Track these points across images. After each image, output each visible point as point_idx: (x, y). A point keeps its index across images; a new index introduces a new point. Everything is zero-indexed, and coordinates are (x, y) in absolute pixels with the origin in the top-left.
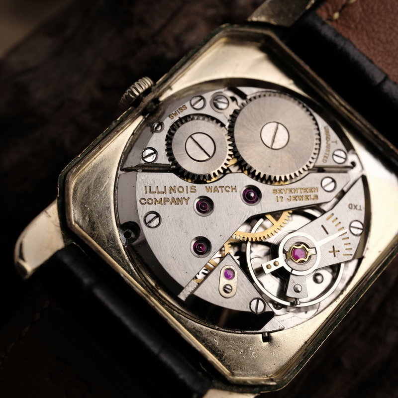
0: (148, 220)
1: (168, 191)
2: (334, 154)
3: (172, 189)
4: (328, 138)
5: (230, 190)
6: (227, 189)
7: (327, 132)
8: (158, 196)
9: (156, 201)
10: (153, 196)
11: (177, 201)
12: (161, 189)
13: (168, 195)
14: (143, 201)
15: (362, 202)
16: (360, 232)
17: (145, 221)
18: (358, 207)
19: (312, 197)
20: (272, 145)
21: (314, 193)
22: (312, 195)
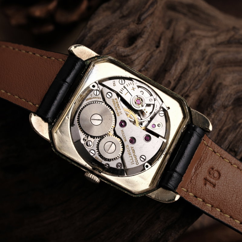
0: (143, 160)
1: (131, 155)
2: (96, 95)
3: (130, 154)
4: (90, 98)
5: (123, 132)
6: (123, 133)
7: (88, 99)
8: (134, 159)
9: (136, 159)
10: (134, 161)
11: (134, 151)
12: (131, 158)
13: (132, 155)
14: (137, 164)
15: (112, 81)
16: (123, 80)
17: (144, 161)
18: (114, 82)
19: (116, 101)
20: (101, 120)
21: (115, 100)
22: (115, 101)
